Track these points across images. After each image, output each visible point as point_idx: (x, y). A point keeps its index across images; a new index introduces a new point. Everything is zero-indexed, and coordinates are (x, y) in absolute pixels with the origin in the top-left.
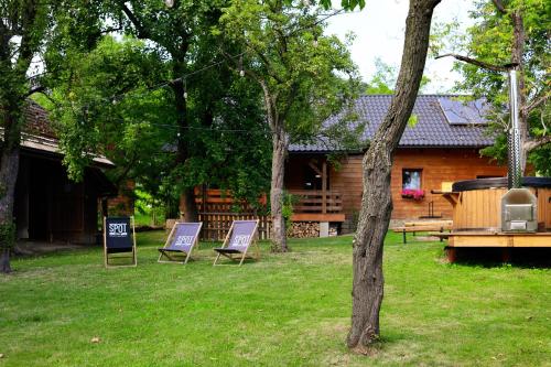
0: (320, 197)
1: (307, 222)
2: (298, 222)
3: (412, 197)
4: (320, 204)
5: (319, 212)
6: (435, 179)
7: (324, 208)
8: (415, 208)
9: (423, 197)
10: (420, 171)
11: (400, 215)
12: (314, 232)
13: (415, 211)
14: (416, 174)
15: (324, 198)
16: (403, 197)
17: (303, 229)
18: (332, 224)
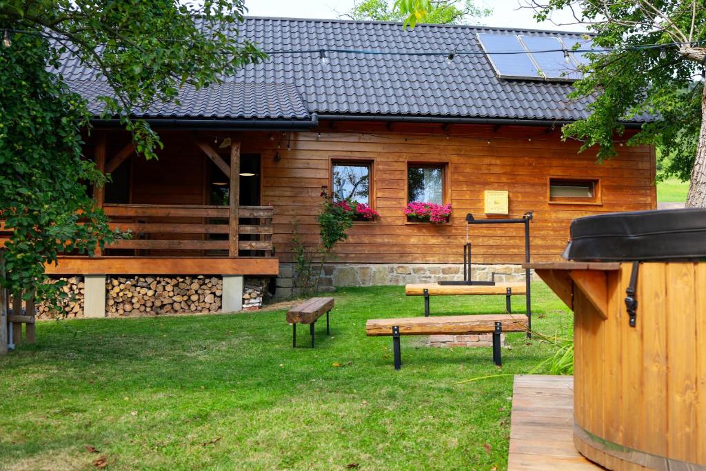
0: (226, 221)
1: (194, 277)
2: (171, 277)
3: (426, 219)
4: (225, 237)
5: (224, 253)
6: (471, 183)
7: (233, 245)
8: (433, 241)
9: (448, 219)
10: (442, 166)
11: (402, 255)
12: (209, 298)
13: (431, 247)
14: (435, 173)
15: (234, 223)
16: (409, 219)
17: (185, 293)
18: (249, 280)
